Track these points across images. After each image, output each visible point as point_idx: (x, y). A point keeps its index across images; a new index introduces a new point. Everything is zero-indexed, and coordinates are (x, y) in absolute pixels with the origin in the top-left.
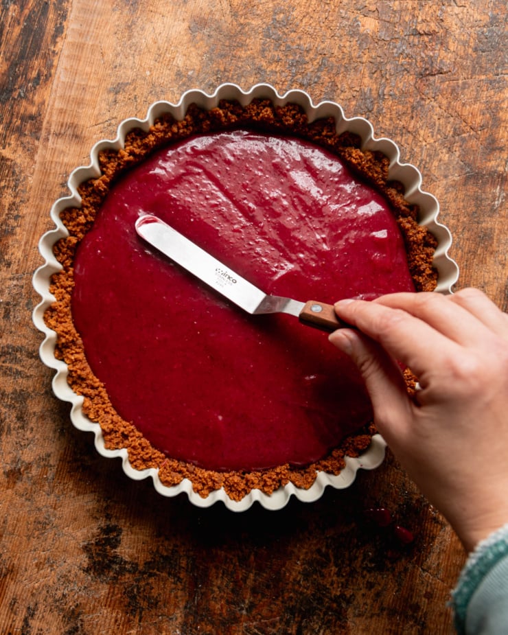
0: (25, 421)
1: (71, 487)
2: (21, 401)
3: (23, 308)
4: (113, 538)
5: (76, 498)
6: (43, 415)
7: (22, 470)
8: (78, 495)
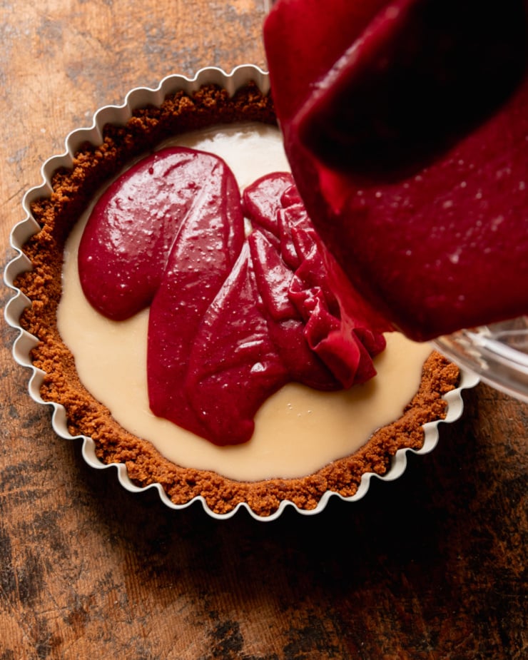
0: (63, 547)
1: (152, 601)
2: (49, 526)
3: (8, 419)
4: (231, 639)
5: (165, 611)
6: (82, 530)
7: (85, 607)
8: (166, 607)
